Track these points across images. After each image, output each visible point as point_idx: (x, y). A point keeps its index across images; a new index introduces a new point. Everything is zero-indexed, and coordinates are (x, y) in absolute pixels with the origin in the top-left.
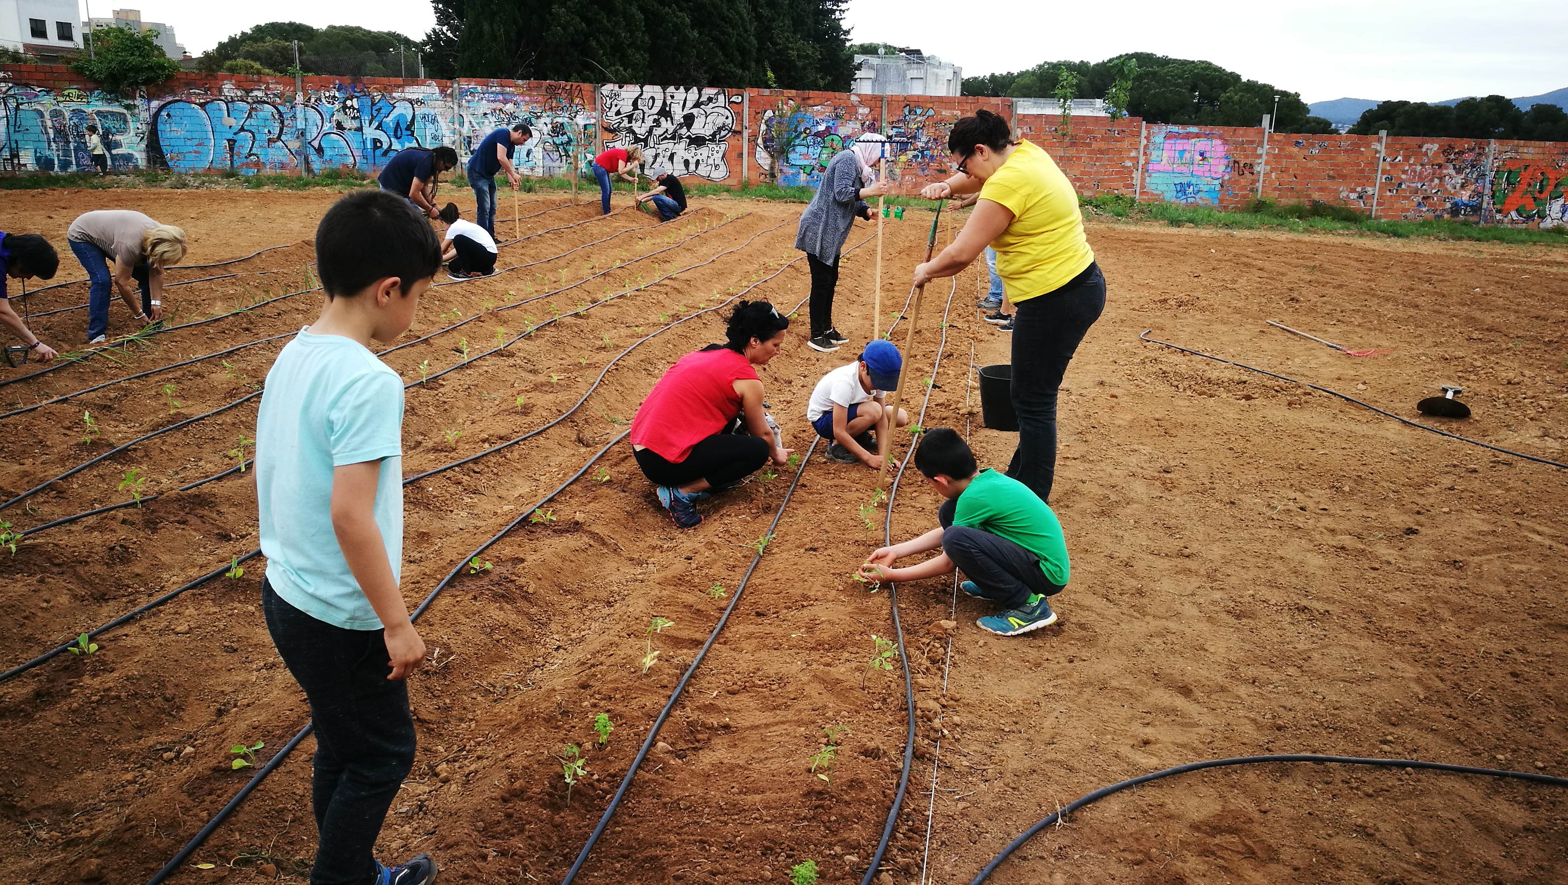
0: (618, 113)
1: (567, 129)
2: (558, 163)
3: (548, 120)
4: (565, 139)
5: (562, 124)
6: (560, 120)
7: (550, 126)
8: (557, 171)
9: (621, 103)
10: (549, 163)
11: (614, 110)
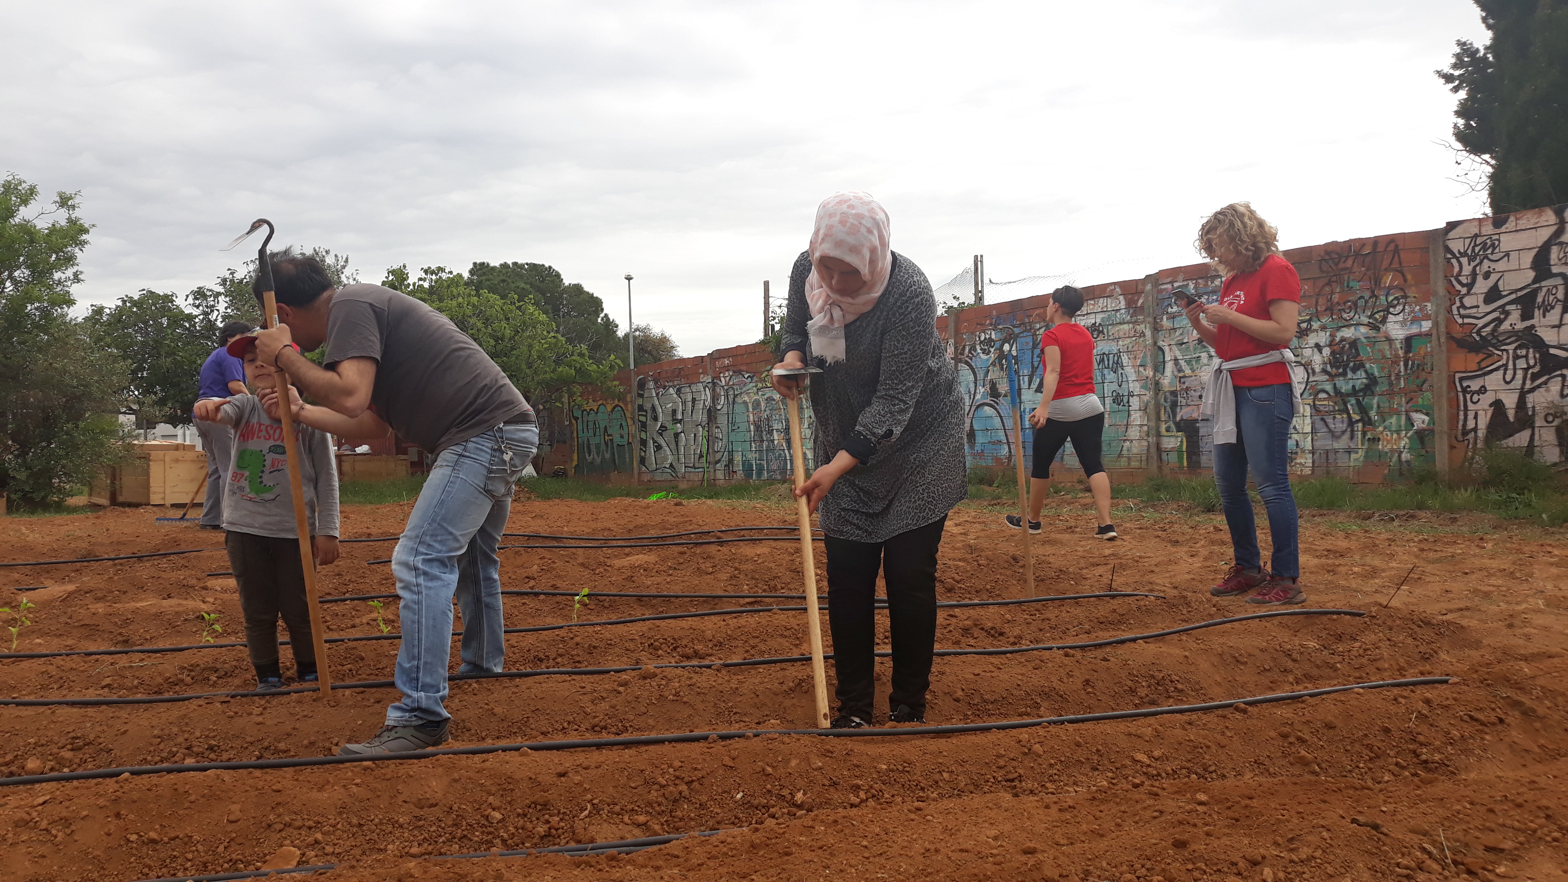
0: (1493, 295)
1: (1366, 352)
2: (1343, 443)
3: (1323, 338)
4: (1360, 379)
5: (1354, 343)
6: (1348, 333)
7: (1327, 351)
8: (1342, 461)
9: (1501, 266)
10: (1326, 443)
11: (1482, 286)
